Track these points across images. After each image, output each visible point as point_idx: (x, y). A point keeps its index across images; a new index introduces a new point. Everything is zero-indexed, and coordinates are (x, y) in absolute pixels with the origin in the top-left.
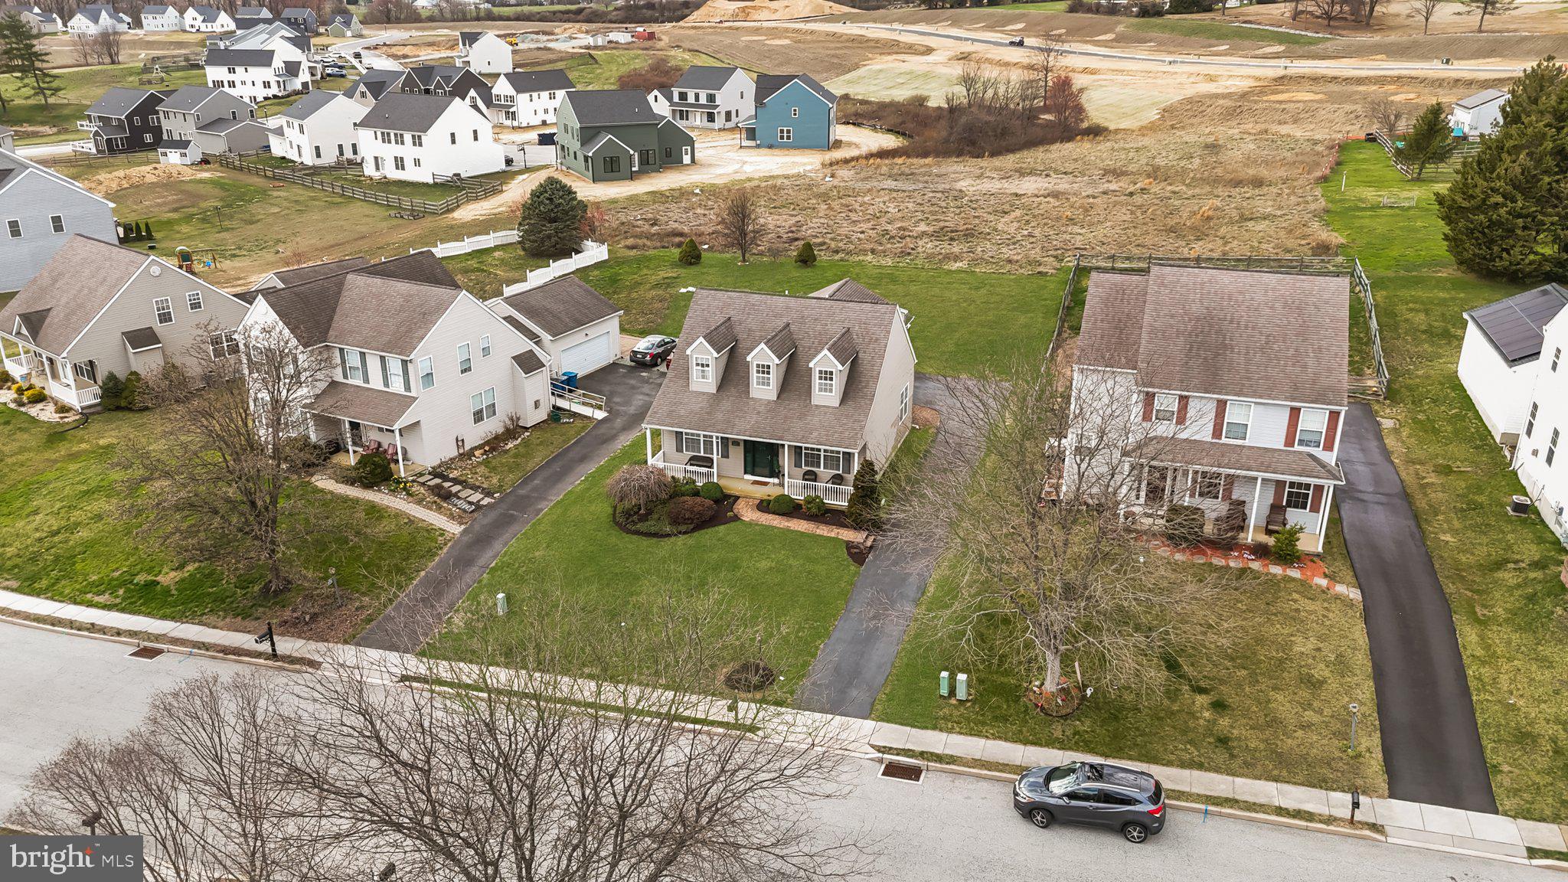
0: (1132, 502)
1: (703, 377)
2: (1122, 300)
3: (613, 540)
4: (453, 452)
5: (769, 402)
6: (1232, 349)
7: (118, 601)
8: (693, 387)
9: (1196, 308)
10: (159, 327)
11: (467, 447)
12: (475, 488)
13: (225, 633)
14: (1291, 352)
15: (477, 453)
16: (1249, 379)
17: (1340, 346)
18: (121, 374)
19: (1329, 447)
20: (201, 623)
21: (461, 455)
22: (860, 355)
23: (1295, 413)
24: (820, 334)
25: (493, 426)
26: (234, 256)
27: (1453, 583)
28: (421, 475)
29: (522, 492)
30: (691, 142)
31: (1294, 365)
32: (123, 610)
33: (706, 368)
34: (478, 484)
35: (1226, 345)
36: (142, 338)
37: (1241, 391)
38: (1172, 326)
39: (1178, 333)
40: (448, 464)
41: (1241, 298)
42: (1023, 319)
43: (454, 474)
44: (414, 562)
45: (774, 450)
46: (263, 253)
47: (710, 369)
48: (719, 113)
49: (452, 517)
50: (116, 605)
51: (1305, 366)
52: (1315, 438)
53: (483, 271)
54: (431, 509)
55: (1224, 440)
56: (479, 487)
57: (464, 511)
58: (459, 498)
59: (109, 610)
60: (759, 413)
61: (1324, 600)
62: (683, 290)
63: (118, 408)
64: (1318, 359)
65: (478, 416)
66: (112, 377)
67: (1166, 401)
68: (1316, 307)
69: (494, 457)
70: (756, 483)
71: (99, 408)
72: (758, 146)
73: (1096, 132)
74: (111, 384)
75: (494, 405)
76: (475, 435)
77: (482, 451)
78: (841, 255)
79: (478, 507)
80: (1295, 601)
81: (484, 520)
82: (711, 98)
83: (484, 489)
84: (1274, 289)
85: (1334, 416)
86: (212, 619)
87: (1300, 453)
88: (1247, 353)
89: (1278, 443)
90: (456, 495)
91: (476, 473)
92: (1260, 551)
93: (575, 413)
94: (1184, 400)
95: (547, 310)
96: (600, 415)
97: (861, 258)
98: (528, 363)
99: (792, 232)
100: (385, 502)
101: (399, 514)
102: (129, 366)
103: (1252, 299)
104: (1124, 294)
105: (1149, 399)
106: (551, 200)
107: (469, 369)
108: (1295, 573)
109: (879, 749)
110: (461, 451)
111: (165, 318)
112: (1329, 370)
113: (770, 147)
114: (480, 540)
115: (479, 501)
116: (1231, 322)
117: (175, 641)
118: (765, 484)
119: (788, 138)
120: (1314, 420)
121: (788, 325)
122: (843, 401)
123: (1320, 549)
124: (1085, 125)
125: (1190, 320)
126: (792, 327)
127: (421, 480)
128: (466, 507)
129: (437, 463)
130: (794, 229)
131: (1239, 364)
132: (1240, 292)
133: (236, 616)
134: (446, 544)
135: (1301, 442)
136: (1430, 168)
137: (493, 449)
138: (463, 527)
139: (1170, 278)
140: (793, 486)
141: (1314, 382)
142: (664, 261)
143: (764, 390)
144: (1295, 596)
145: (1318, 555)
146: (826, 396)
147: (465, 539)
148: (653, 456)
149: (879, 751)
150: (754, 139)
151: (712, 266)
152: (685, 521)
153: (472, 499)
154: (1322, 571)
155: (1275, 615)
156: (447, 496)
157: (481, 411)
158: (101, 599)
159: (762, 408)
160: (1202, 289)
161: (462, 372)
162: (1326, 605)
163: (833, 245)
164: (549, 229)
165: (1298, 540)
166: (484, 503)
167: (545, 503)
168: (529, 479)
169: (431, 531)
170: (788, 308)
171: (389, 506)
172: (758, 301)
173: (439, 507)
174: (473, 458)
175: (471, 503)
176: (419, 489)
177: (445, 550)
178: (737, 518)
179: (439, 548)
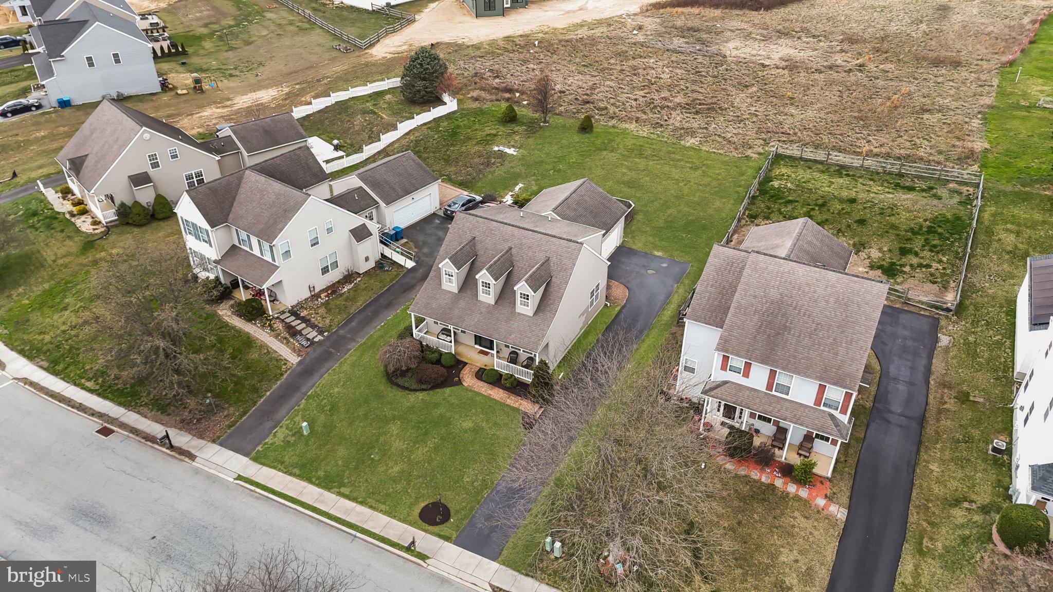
0: (713, 414)
1: (450, 282)
2: (729, 271)
3: (382, 387)
4: (308, 294)
5: (489, 305)
6: (790, 330)
7: (98, 387)
8: (443, 288)
9: (774, 294)
10: (151, 172)
11: (317, 290)
12: (313, 326)
13: (149, 422)
14: (831, 340)
15: (323, 296)
16: (795, 357)
17: (866, 342)
18: (129, 202)
19: (844, 412)
20: (139, 413)
21: (312, 296)
22: (553, 279)
23: (822, 389)
24: (530, 258)
25: (334, 276)
26: (231, 75)
27: (918, 513)
28: (283, 312)
29: (342, 332)
31: (829, 352)
32: (99, 395)
33: (451, 277)
34: (316, 323)
35: (786, 327)
36: (140, 180)
37: (787, 365)
38: (752, 305)
39: (756, 311)
40: (301, 305)
41: (807, 289)
42: (718, 204)
43: (303, 313)
44: (265, 385)
46: (248, 75)
47: (454, 278)
49: (294, 350)
50: (96, 390)
51: (836, 354)
52: (834, 404)
53: (375, 113)
54: (282, 342)
55: (774, 393)
56: (316, 326)
57: (303, 346)
58: (301, 335)
59: (92, 393)
60: (481, 313)
61: (816, 520)
62: (496, 149)
63: (128, 224)
64: (847, 348)
65: (325, 270)
66: (123, 205)
67: (737, 362)
68: (859, 306)
69: (332, 300)
70: (481, 352)
71: (117, 222)
74: (122, 210)
75: (337, 261)
76: (322, 282)
77: (326, 294)
78: (614, 122)
79: (312, 342)
80: (795, 518)
81: (314, 354)
83: (319, 328)
84: (833, 286)
85: (848, 396)
86: (145, 410)
87: (824, 411)
88: (800, 336)
89: (810, 402)
90: (300, 333)
91: (318, 313)
92: (787, 471)
93: (395, 262)
94: (748, 366)
95: (386, 182)
96: (410, 264)
97: (627, 126)
98: (360, 234)
99: (587, 95)
100: (256, 335)
102: (134, 197)
103: (815, 292)
104: (732, 266)
105: (726, 358)
106: (421, 65)
107: (317, 243)
108: (804, 493)
109: (494, 588)
110: (313, 293)
111: (155, 165)
112: (853, 360)
114: (307, 371)
115: (313, 338)
116: (795, 308)
117: (123, 426)
118: (487, 353)
120: (835, 394)
121: (511, 249)
122: (536, 313)
123: (829, 475)
125: (767, 302)
126: (513, 251)
127: (282, 317)
128: (304, 343)
129: (295, 303)
130: (588, 92)
131: (791, 343)
132: (808, 285)
133: (158, 410)
134: (286, 372)
135: (825, 405)
137: (334, 292)
138: (300, 358)
139: (762, 265)
140: (500, 364)
141: (839, 368)
142: (493, 116)
143: (486, 297)
144: (797, 514)
145: (827, 478)
146: (525, 309)
147: (299, 369)
148: (416, 328)
149: (493, 590)
151: (523, 124)
152: (426, 382)
153: (310, 336)
154: (825, 492)
155: (777, 528)
156: (295, 332)
157: (327, 266)
158: (89, 384)
159: (483, 310)
160: (782, 278)
161: (312, 246)
162: (816, 523)
163: (612, 109)
164: (419, 84)
165: (815, 464)
166: (316, 340)
167: (353, 344)
168: (349, 321)
169: (279, 361)
170: (513, 235)
171: (257, 339)
172: (494, 227)
173: (288, 342)
174: (319, 300)
175: (308, 339)
176: (279, 326)
177: (285, 376)
178: (460, 383)
179: (282, 375)
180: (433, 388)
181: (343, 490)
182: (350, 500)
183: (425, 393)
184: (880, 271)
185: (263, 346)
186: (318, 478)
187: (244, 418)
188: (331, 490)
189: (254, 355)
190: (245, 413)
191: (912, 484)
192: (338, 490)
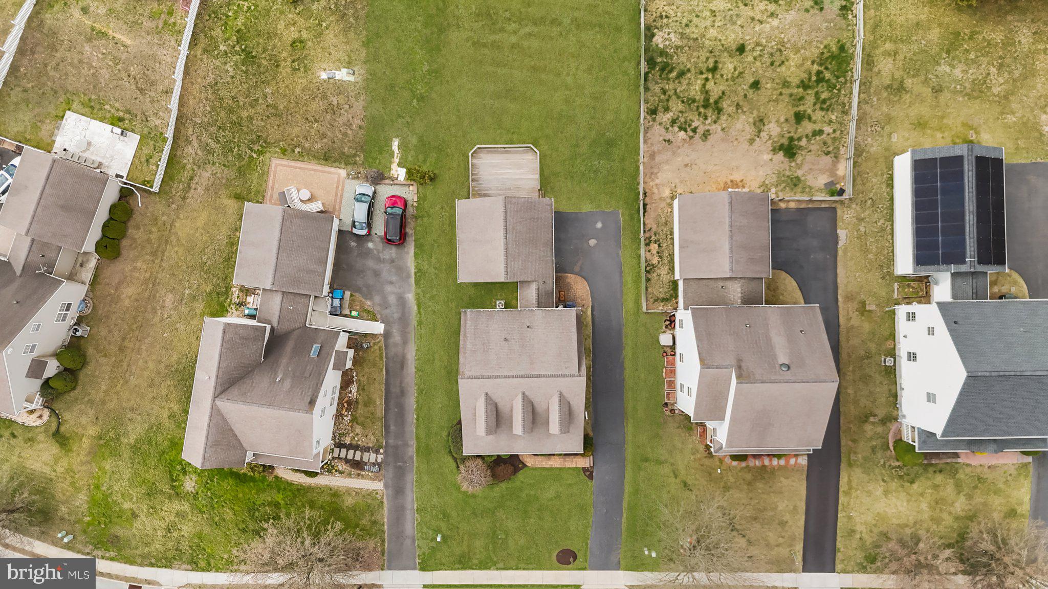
11: (335, 410)
15: (343, 412)
21: (336, 419)
28: (332, 450)
29: (391, 442)
34: (365, 444)
40: (337, 433)
43: (347, 441)
44: (377, 516)
49: (372, 479)
54: (359, 479)
56: (368, 448)
57: (375, 472)
58: (365, 463)
69: (355, 412)
77: (344, 409)
79: (379, 465)
81: (389, 473)
83: (372, 448)
90: (363, 462)
91: (357, 434)
100: (334, 484)
109: (629, 587)
114: (397, 488)
115: (376, 460)
127: (336, 455)
128: (374, 469)
129: (330, 434)
134: (383, 498)
137: (348, 403)
138: (382, 483)
147: (389, 490)
153: (372, 460)
166: (379, 460)
167: (410, 449)
168: (387, 427)
169: (371, 494)
170: (520, 384)
171: (339, 487)
172: (500, 382)
173: (363, 476)
174: (345, 418)
175: (374, 464)
176: (341, 466)
177: (385, 502)
178: (525, 466)
179: (382, 502)
182: (508, 570)
184: (781, 153)
185: (348, 491)
187: (386, 544)
189: (349, 501)
190: (383, 541)
191: (840, 411)
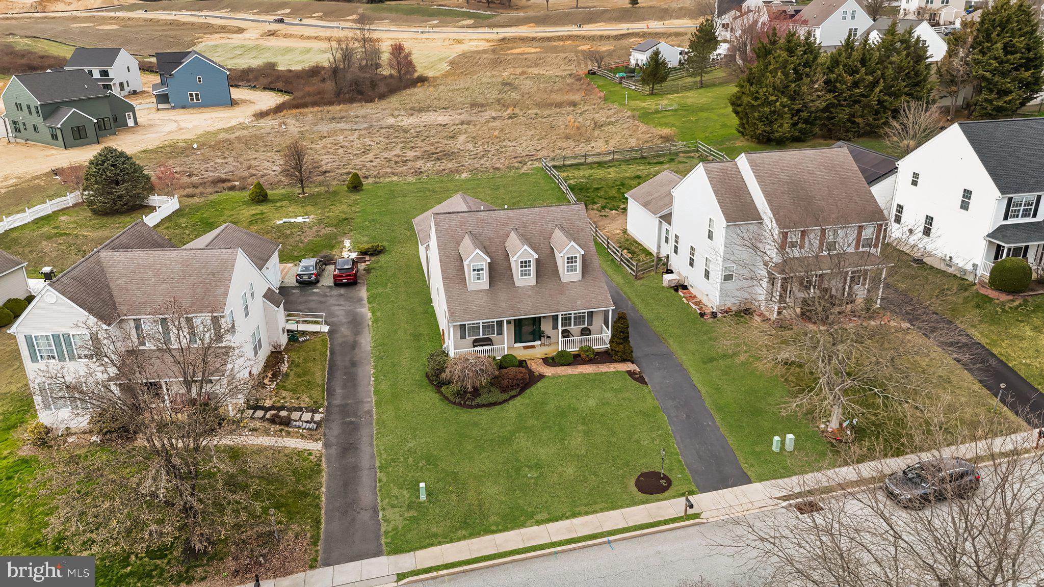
1: (478, 279)
5: (532, 287)
8: (471, 288)
14: (844, 194)
15: (266, 382)
19: (877, 246)
23: (860, 229)
28: (243, 411)
29: (337, 402)
30: (132, 109)
31: (850, 202)
33: (481, 272)
34: (295, 406)
35: (810, 196)
44: (308, 485)
45: (536, 321)
47: (484, 272)
48: (114, 84)
49: (304, 437)
51: (855, 202)
52: (869, 242)
54: (283, 437)
55: (824, 253)
56: (300, 408)
57: (310, 429)
58: (294, 421)
62: (280, 222)
64: (858, 195)
65: (256, 351)
67: (794, 236)
69: (282, 381)
70: (525, 348)
72: (173, 108)
73: (422, 80)
75: (260, 339)
77: (268, 379)
79: (316, 423)
81: (335, 429)
82: (105, 73)
83: (305, 408)
87: (863, 252)
89: (852, 249)
90: (290, 419)
91: (285, 398)
93: (304, 332)
94: (803, 233)
96: (326, 328)
98: (274, 298)
100: (238, 442)
101: (261, 450)
105: (785, 236)
107: (248, 313)
109: (785, 498)
112: (868, 201)
113: (184, 107)
114: (345, 449)
115: (313, 419)
116: (805, 182)
118: (533, 347)
119: (198, 99)
120: (869, 231)
124: (416, 75)
128: (308, 426)
131: (823, 206)
132: (799, 164)
134: (320, 461)
135: (863, 246)
136: (657, 86)
137: (275, 374)
138: (321, 442)
139: (759, 161)
140: (564, 343)
141: (864, 210)
143: (525, 280)
146: (573, 274)
147: (332, 451)
149: (785, 500)
150: (168, 102)
153: (305, 418)
156: (287, 422)
157: (256, 346)
160: (779, 165)
161: (246, 317)
166: (318, 419)
167: (366, 405)
170: (509, 218)
172: (485, 216)
173: (288, 433)
174: (267, 387)
175: (308, 422)
177: (324, 465)
178: (539, 378)
179: (318, 465)
180: (522, 390)
181: (538, 517)
182: (557, 521)
183: (519, 398)
186: (497, 525)
187: (323, 526)
188: (527, 525)
190: (318, 522)
192: (533, 521)
